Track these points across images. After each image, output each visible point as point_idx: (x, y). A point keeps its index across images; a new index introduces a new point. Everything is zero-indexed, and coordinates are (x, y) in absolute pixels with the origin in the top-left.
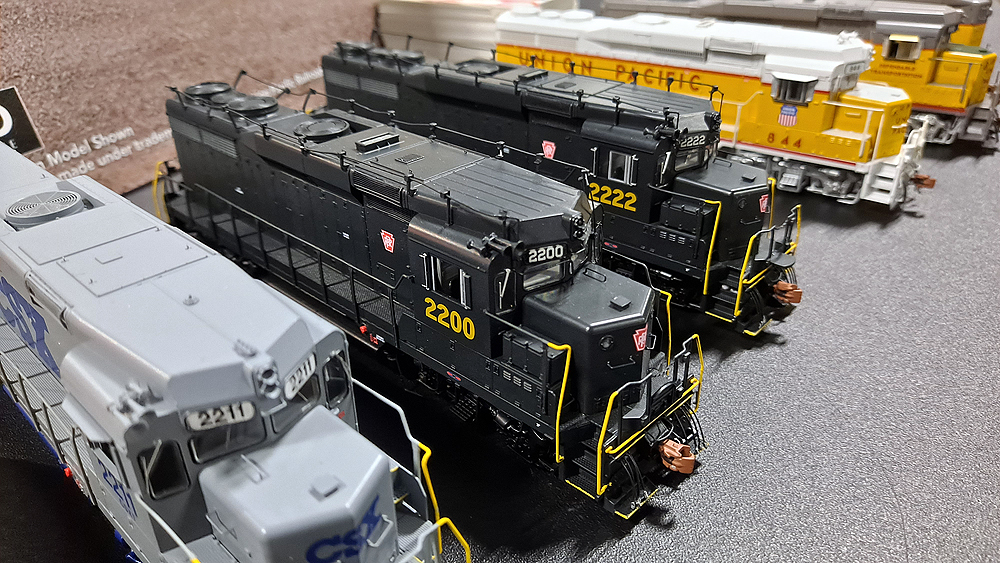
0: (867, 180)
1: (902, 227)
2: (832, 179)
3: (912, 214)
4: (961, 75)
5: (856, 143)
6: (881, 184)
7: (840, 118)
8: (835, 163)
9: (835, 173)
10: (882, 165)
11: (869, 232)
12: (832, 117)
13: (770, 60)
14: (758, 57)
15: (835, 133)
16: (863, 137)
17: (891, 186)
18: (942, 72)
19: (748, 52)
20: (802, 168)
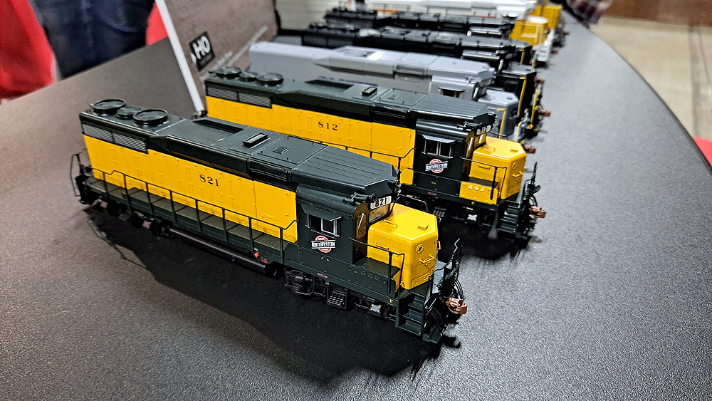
0: (537, 53)
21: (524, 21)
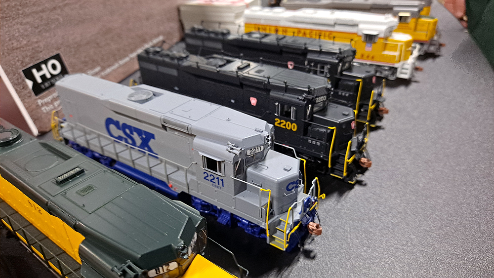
0: (399, 70)
1: (413, 86)
2: (386, 70)
3: (416, 82)
4: (425, 28)
5: (395, 56)
6: (404, 71)
7: (388, 47)
8: (387, 65)
9: (387, 68)
10: (403, 64)
11: (401, 89)
12: (385, 47)
13: (361, 26)
14: (355, 25)
15: (387, 53)
16: (397, 54)
17: (409, 72)
18: (419, 27)
19: (351, 23)
20: (374, 67)
21: (386, 38)
